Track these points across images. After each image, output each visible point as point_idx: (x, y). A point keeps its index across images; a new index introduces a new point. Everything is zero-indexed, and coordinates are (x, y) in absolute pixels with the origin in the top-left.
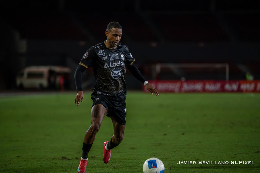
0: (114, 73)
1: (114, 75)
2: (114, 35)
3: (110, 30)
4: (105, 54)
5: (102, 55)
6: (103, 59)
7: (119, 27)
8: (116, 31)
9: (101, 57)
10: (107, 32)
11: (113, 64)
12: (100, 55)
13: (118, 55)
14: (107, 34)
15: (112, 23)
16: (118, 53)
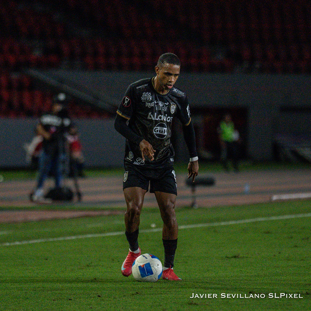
0: (157, 129)
1: (157, 132)
2: (165, 74)
3: (161, 66)
4: (151, 99)
5: (147, 100)
6: (147, 106)
7: (174, 63)
8: (170, 69)
9: (145, 103)
10: (157, 68)
11: (159, 116)
12: (144, 100)
13: (167, 104)
14: (157, 70)
15: (166, 55)
16: (169, 102)
